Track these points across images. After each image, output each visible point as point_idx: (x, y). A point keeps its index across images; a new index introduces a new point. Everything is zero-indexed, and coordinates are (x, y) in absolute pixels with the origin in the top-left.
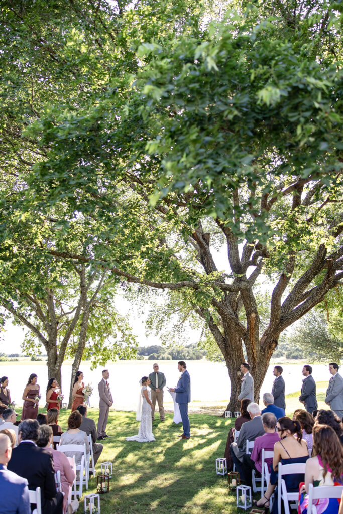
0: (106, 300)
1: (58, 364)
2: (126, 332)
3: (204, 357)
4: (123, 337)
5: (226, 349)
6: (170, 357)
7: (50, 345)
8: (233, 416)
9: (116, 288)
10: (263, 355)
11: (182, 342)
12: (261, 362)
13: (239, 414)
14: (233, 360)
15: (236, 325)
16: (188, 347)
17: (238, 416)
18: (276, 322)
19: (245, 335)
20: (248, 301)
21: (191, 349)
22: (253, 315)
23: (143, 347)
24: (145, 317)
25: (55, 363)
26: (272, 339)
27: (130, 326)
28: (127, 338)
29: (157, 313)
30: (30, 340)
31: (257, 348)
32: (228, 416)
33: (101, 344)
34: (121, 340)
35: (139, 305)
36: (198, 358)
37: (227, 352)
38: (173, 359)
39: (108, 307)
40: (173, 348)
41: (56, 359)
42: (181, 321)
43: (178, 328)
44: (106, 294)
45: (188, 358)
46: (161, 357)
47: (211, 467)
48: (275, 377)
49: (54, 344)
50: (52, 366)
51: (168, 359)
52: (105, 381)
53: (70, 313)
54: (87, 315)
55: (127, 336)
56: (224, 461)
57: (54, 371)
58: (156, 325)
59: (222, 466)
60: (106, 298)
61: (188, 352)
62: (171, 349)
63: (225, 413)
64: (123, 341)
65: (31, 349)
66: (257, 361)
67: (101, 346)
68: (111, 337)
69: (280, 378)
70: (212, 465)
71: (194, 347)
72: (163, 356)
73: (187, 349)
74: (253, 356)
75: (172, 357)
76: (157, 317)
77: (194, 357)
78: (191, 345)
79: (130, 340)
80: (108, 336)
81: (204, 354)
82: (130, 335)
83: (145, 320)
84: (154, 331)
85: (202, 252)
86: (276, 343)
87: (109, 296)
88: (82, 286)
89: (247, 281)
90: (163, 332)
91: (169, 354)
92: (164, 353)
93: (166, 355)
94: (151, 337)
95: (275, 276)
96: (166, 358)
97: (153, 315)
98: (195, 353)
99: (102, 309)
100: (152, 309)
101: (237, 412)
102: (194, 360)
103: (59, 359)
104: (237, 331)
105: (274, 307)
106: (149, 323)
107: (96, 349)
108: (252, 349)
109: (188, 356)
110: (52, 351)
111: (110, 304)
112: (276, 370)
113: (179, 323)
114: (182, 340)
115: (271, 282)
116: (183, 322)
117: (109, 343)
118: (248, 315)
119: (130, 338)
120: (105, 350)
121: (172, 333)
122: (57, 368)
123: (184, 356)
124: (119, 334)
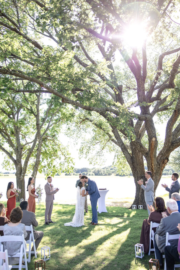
0: (54, 136)
1: (23, 175)
2: (67, 156)
3: (113, 174)
4: (65, 159)
5: (133, 164)
6: (94, 174)
7: (17, 162)
8: (137, 208)
9: (60, 129)
10: (159, 168)
11: (102, 162)
12: (157, 172)
13: (142, 207)
14: (137, 171)
15: (141, 147)
16: (104, 169)
17: (141, 208)
18: (168, 144)
19: (147, 154)
20: (150, 129)
21: (105, 170)
22: (154, 139)
23: (78, 168)
24: (79, 146)
25: (21, 174)
26: (165, 157)
27: (69, 153)
28: (68, 160)
29: (86, 144)
30: (7, 161)
31: (155, 163)
32: (134, 208)
33: (51, 163)
34: (64, 161)
35: (74, 139)
36: (109, 174)
37: (133, 166)
38: (95, 175)
39: (55, 140)
40: (95, 169)
41: (21, 171)
42: (101, 149)
43: (99, 154)
44: (54, 132)
45: (104, 174)
46: (88, 174)
47: (130, 250)
48: (173, 181)
49: (20, 162)
50: (18, 176)
51: (92, 175)
52: (49, 184)
53: (31, 143)
54: (41, 143)
55: (68, 159)
56: (142, 247)
57: (20, 179)
58: (86, 152)
59: (140, 250)
60: (54, 134)
61: (104, 171)
62: (94, 170)
63: (132, 206)
64: (66, 162)
65: (8, 166)
66: (154, 172)
67: (52, 165)
68: (57, 159)
69: (177, 182)
70: (130, 248)
71: (107, 169)
72: (90, 173)
73: (103, 170)
74: (152, 168)
75: (95, 174)
76: (86, 147)
77: (107, 174)
78: (105, 168)
79: (69, 161)
80: (56, 158)
81: (113, 172)
82: (69, 158)
83: (79, 149)
84: (84, 156)
85: (117, 97)
86: (168, 160)
87: (56, 134)
88: (38, 124)
89: (150, 114)
90: (90, 156)
91: (93, 172)
92: (90, 172)
93: (91, 173)
94: (83, 159)
95: (163, 118)
96: (91, 174)
97: (83, 145)
98: (108, 172)
99: (51, 142)
100: (83, 142)
101: (141, 206)
102: (107, 175)
103: (23, 172)
104: (141, 151)
105: (168, 134)
106: (81, 151)
107: (48, 166)
108: (152, 163)
109: (104, 173)
110: (19, 166)
111: (56, 138)
112: (174, 176)
113: (100, 151)
114: (102, 161)
115: (161, 122)
116: (103, 149)
117: (56, 162)
118: (150, 139)
119: (69, 159)
120: (54, 167)
121: (96, 157)
122: (22, 177)
123: (102, 173)
124: (63, 158)
